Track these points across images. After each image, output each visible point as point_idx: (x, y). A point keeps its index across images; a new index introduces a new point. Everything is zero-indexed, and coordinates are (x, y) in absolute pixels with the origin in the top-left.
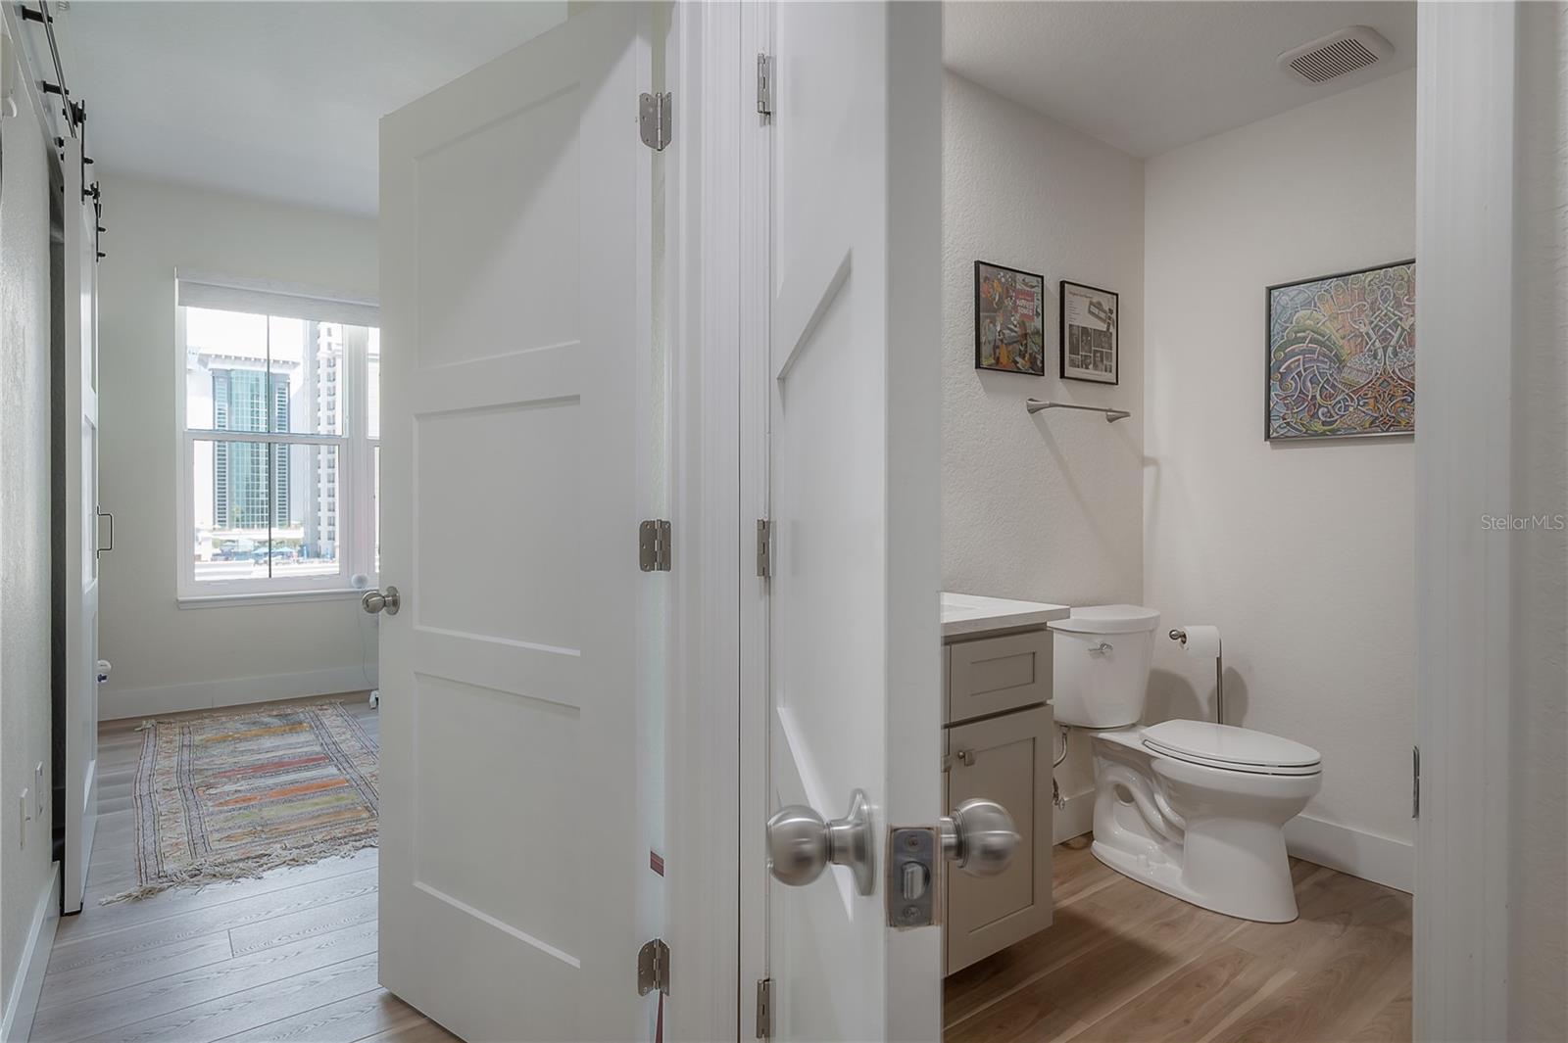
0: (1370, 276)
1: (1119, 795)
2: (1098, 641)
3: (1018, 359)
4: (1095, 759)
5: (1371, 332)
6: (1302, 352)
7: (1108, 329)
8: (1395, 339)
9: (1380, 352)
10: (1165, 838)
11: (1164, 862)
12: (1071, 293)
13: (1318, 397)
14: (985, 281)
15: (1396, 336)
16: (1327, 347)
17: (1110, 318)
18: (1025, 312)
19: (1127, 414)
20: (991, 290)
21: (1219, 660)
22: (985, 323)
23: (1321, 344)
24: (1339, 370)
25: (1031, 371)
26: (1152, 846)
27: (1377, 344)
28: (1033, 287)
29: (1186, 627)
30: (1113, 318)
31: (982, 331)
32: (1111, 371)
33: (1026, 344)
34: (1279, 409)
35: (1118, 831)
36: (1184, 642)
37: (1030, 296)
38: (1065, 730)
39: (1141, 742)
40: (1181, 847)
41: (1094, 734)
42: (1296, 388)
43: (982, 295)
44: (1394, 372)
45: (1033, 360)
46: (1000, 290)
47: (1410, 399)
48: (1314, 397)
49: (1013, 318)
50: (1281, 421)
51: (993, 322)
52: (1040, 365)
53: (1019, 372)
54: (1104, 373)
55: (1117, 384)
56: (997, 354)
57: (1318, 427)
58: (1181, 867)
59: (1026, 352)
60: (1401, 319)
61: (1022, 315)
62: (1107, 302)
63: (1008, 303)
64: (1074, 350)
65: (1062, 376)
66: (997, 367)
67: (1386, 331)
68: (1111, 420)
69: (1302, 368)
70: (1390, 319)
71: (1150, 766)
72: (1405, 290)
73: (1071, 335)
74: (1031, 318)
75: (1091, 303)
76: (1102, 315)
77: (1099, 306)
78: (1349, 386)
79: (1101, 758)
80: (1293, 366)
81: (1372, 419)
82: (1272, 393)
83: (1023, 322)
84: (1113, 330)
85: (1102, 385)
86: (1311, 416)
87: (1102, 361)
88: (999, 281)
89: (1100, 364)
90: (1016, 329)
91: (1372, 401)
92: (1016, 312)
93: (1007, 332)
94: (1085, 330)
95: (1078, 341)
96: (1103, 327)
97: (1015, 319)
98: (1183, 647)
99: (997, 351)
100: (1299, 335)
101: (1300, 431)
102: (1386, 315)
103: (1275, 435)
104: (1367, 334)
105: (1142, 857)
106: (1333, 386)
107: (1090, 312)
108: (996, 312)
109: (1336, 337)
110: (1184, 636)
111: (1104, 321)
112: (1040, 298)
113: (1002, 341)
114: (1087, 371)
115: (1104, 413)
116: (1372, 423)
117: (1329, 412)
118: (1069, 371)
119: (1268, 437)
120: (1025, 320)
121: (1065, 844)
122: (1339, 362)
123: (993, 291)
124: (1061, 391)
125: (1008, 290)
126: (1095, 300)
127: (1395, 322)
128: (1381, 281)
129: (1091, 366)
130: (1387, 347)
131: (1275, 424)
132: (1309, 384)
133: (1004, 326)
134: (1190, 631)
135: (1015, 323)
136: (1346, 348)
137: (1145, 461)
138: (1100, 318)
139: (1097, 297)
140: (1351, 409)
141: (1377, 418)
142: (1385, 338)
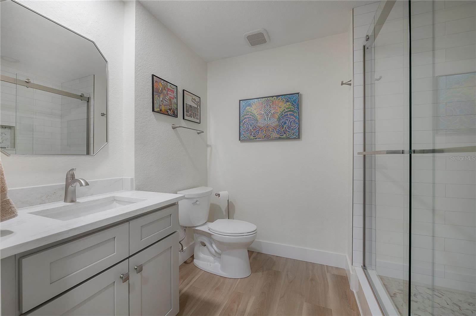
0: (264, 99)
1: (202, 244)
2: (195, 200)
3: (168, 111)
4: (194, 234)
5: (264, 113)
6: (248, 118)
7: (197, 107)
8: (270, 116)
9: (266, 119)
10: (215, 256)
11: (215, 263)
12: (186, 94)
13: (252, 129)
14: (156, 82)
15: (270, 115)
16: (254, 117)
17: (198, 104)
18: (171, 96)
19: (203, 132)
20: (158, 86)
21: (228, 200)
22: (156, 97)
23: (253, 116)
24: (257, 123)
25: (173, 115)
26: (211, 258)
27: (266, 117)
28: (174, 89)
29: (220, 192)
30: (199, 104)
31: (155, 99)
32: (198, 119)
33: (171, 106)
34: (242, 132)
35: (202, 255)
36: (219, 196)
37: (173, 92)
38: (185, 228)
39: (208, 229)
40: (220, 258)
41: (194, 228)
42: (247, 127)
43: (155, 87)
44: (269, 124)
45: (174, 112)
46: (162, 87)
47: (273, 131)
48: (251, 130)
49: (166, 97)
50: (243, 136)
51: (159, 96)
52: (176, 114)
53: (169, 115)
54: (196, 120)
55: (200, 123)
56: (161, 108)
57: (252, 137)
58: (220, 264)
59: (171, 109)
60: (271, 111)
61: (170, 97)
62: (197, 99)
63: (165, 92)
64: (187, 111)
65: (184, 119)
66: (160, 112)
67: (267, 113)
68: (199, 133)
69: (248, 122)
70: (269, 110)
71: (211, 237)
72: (272, 103)
73: (186, 107)
74: (173, 99)
75: (192, 98)
76: (196, 103)
77: (195, 100)
78: (259, 127)
79: (196, 234)
80: (246, 121)
81: (265, 136)
82: (241, 128)
83: (170, 99)
84: (199, 107)
85: (196, 123)
86: (250, 135)
87: (196, 116)
88: (161, 84)
89: (195, 117)
90: (168, 101)
91: (264, 131)
92: (168, 95)
93: (164, 101)
94: (190, 106)
95: (188, 109)
96: (196, 106)
97: (167, 98)
98: (219, 198)
99: (161, 107)
100: (247, 113)
101: (248, 138)
102: (268, 109)
103: (241, 139)
104: (263, 114)
105: (209, 263)
106: (256, 127)
107: (192, 101)
108: (160, 94)
109: (256, 114)
110: (219, 195)
111: (196, 104)
112: (176, 93)
113: (162, 104)
114: (191, 118)
115: (196, 131)
116: (265, 137)
117: (254, 133)
118: (186, 117)
119: (240, 140)
120: (171, 99)
121: (185, 262)
122: (256, 120)
123: (160, 86)
124: (183, 123)
125: (164, 87)
126: (194, 98)
127: (270, 111)
128: (266, 101)
129: (192, 117)
130: (268, 117)
131: (241, 137)
132: (250, 126)
133: (163, 99)
134: (221, 193)
135: (167, 99)
136: (259, 117)
137: (208, 146)
138: (195, 103)
139: (194, 97)
140: (260, 133)
141: (266, 136)
142: (267, 115)
